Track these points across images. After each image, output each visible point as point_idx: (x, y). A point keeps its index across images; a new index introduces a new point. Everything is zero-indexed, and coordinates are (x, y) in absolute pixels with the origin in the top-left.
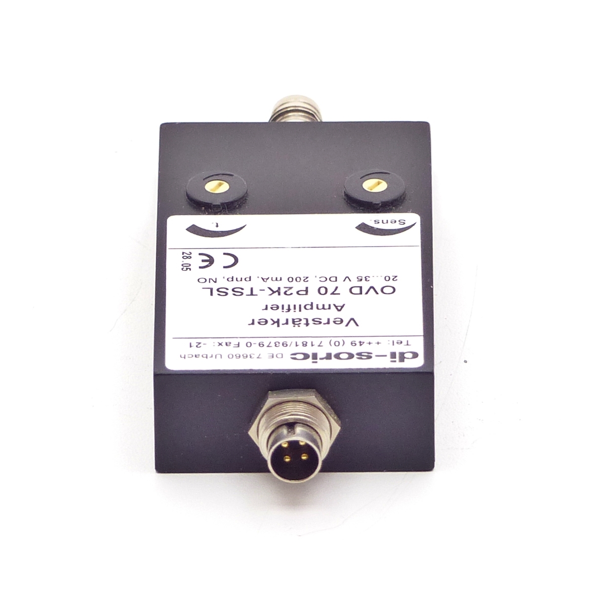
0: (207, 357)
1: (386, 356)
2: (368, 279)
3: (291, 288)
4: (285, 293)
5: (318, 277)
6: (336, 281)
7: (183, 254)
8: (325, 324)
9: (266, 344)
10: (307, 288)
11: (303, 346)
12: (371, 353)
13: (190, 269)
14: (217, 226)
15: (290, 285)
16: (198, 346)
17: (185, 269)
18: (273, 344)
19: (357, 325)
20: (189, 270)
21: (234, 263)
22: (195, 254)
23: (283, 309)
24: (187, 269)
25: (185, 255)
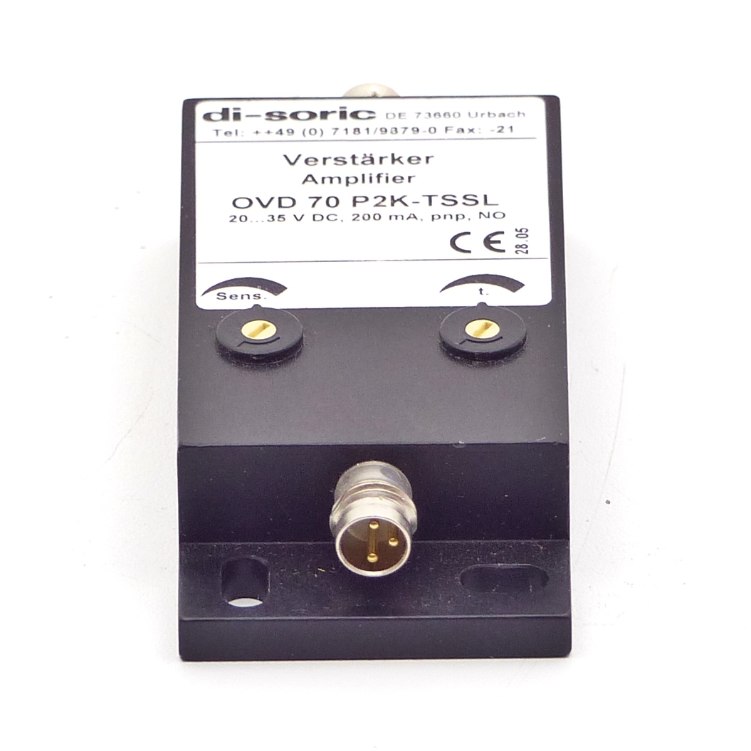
0: (489, 113)
1: (247, 116)
2: (270, 219)
3: (377, 205)
4: (384, 198)
5: (339, 221)
6: (314, 216)
7: (527, 251)
8: (330, 158)
9: (409, 131)
10: (354, 205)
11: (359, 129)
12: (267, 119)
13: (516, 230)
14: (481, 290)
15: (378, 210)
16: (500, 128)
17: (524, 231)
18: (401, 131)
19: (285, 156)
20: (519, 230)
21: (456, 239)
22: (511, 252)
23: (387, 178)
24: (521, 231)
25: (525, 250)
